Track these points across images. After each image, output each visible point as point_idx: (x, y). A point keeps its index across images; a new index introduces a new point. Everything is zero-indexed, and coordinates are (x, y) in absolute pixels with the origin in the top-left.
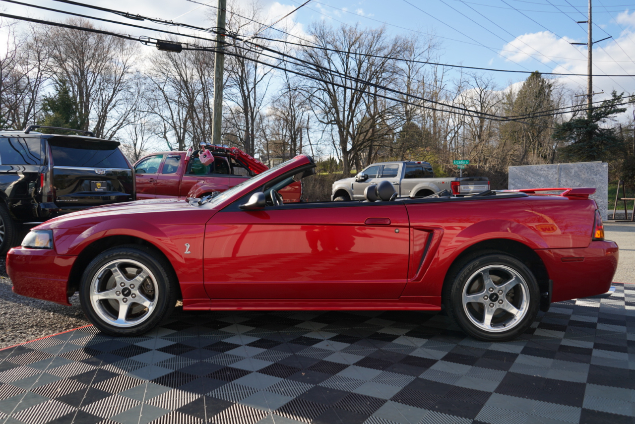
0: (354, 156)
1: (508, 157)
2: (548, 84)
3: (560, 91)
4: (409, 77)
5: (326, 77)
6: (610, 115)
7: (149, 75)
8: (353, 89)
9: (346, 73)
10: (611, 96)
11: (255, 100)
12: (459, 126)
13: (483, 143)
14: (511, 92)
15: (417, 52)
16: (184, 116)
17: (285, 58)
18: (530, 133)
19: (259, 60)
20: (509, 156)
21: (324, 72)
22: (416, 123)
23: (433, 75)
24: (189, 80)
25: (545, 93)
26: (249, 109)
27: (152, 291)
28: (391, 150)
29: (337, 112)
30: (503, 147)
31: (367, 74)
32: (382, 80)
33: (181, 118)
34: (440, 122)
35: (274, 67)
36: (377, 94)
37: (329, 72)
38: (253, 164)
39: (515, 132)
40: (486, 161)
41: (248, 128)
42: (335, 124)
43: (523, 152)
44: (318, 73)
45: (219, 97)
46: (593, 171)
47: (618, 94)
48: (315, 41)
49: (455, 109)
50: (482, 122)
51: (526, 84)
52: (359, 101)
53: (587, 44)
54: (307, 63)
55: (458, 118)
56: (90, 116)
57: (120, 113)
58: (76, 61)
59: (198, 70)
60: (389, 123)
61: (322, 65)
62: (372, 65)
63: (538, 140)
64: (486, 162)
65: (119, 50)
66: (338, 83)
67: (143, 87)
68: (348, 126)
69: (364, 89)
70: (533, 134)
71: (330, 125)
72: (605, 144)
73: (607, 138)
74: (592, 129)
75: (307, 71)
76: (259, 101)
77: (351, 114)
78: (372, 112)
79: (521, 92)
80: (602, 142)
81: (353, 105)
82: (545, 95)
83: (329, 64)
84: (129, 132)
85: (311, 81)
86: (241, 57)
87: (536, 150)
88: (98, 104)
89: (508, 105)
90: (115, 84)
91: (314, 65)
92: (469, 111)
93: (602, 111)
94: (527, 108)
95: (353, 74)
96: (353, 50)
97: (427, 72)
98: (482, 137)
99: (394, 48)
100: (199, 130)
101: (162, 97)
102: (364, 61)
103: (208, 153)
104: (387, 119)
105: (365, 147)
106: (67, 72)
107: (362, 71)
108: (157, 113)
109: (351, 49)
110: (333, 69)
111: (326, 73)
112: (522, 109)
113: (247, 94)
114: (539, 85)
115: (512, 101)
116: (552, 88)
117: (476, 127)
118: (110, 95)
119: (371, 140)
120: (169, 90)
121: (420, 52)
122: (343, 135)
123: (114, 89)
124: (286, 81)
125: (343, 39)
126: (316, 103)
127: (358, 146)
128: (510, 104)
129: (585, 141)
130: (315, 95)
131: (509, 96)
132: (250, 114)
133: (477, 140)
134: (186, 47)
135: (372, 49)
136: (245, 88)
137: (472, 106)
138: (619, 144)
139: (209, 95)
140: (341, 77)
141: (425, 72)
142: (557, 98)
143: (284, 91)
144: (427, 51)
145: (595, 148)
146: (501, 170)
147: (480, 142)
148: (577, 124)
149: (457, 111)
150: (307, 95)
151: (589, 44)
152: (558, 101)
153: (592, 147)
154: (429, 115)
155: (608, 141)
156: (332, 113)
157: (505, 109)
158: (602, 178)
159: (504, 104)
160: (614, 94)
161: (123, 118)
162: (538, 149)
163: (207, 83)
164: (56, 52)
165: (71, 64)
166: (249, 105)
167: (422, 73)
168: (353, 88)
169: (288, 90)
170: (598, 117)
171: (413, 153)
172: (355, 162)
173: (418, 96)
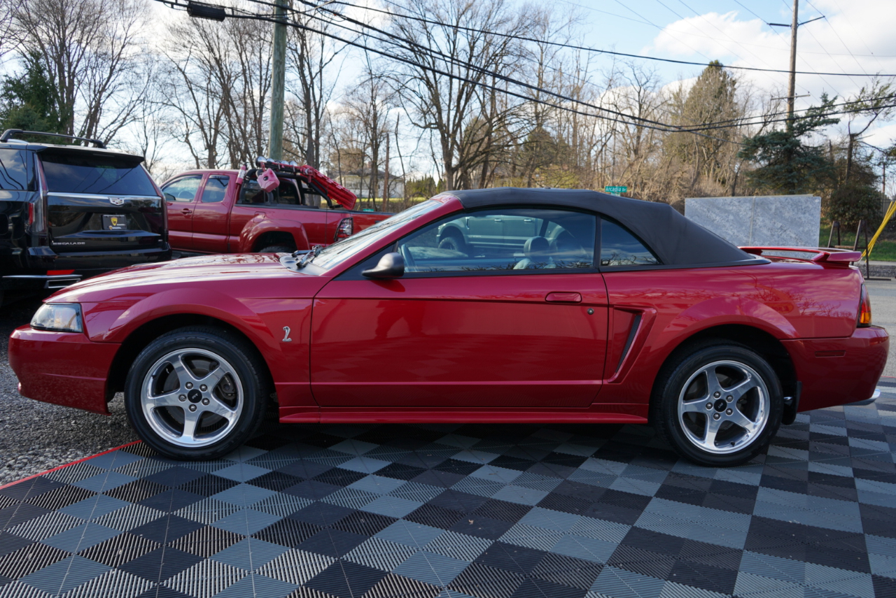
0: (462, 175)
1: (674, 182)
2: (731, 79)
3: (747, 90)
4: (541, 64)
5: (424, 59)
6: (817, 128)
7: (163, 49)
8: (462, 79)
9: (453, 55)
10: (821, 100)
11: (321, 90)
12: (609, 135)
13: (641, 160)
14: (680, 90)
15: (553, 27)
16: (216, 112)
17: (366, 30)
18: (704, 147)
19: (327, 32)
20: (676, 180)
21: (421, 52)
22: (549, 129)
23: (575, 62)
24: (223, 57)
25: (726, 91)
26: (312, 103)
27: (232, 394)
28: (514, 168)
29: (440, 111)
30: (668, 167)
31: (482, 57)
32: (503, 67)
33: (211, 114)
34: (582, 129)
35: (349, 43)
36: (496, 87)
37: (429, 52)
38: (333, 191)
39: (685, 146)
40: (643, 185)
41: (310, 132)
42: (435, 128)
43: (694, 175)
44: (413, 54)
45: (279, 89)
46: (800, 207)
47: (830, 98)
48: (408, 6)
49: (603, 111)
50: (639, 131)
51: (701, 78)
52: (470, 96)
53: (791, 26)
54: (397, 38)
55: (608, 125)
56: (76, 107)
57: (121, 104)
58: (51, 24)
59: (236, 43)
60: (511, 129)
61: (418, 43)
62: (489, 44)
63: (715, 158)
64: (644, 187)
65: (118, 10)
66: (442, 70)
67: (156, 66)
68: (455, 132)
69: (479, 79)
70: (709, 149)
71: (428, 130)
72: (809, 168)
73: (813, 160)
74: (792, 147)
75: (397, 51)
76: (328, 92)
77: (458, 114)
78: (489, 112)
79: (694, 89)
80: (805, 165)
81: (462, 102)
82: (727, 95)
83: (429, 40)
84: (136, 134)
85: (402, 66)
86: (302, 27)
87: (711, 172)
88: (89, 90)
89: (676, 108)
90: (113, 61)
91: (407, 42)
92: (622, 115)
93: (807, 122)
94: (701, 113)
95: (463, 57)
96: (462, 22)
97: (566, 57)
98: (639, 152)
99: (521, 21)
100: (238, 132)
101: (183, 82)
102: (478, 39)
103: (271, 173)
104: (510, 124)
105: (478, 163)
106: (40, 41)
107: (475, 53)
108: (174, 105)
109: (460, 20)
110: (434, 48)
111: (425, 54)
112: (694, 113)
113: (309, 82)
114: (719, 80)
115: (681, 101)
116: (736, 85)
117: (631, 138)
118: (106, 76)
119: (487, 152)
120: (194, 71)
121: (558, 27)
122: (448, 145)
123: (111, 68)
124: (367, 64)
125: (448, 5)
126: (409, 97)
127: (468, 161)
128: (678, 106)
129: (782, 162)
130: (407, 85)
131: (677, 96)
132: (313, 111)
133: (633, 156)
134: (231, 13)
135: (490, 21)
136: (306, 73)
137: (627, 108)
138: (828, 168)
139: (253, 80)
140: (446, 61)
141: (564, 56)
142: (743, 99)
143: (363, 79)
144: (567, 26)
145: (795, 173)
146: (664, 198)
147: (636, 160)
148: (773, 139)
149: (606, 114)
150: (396, 86)
151: (793, 25)
152: (744, 103)
153: (791, 171)
154: (568, 120)
155: (813, 164)
156: (432, 113)
157: (671, 113)
158: (812, 218)
159: (671, 105)
160: (824, 98)
161: (126, 111)
162: (714, 170)
163: (250, 63)
164: (22, 10)
165: (44, 28)
166: (312, 98)
167: (560, 59)
168: (462, 77)
169: (370, 77)
170: (802, 130)
171: (544, 172)
172: (463, 185)
173: (553, 92)
